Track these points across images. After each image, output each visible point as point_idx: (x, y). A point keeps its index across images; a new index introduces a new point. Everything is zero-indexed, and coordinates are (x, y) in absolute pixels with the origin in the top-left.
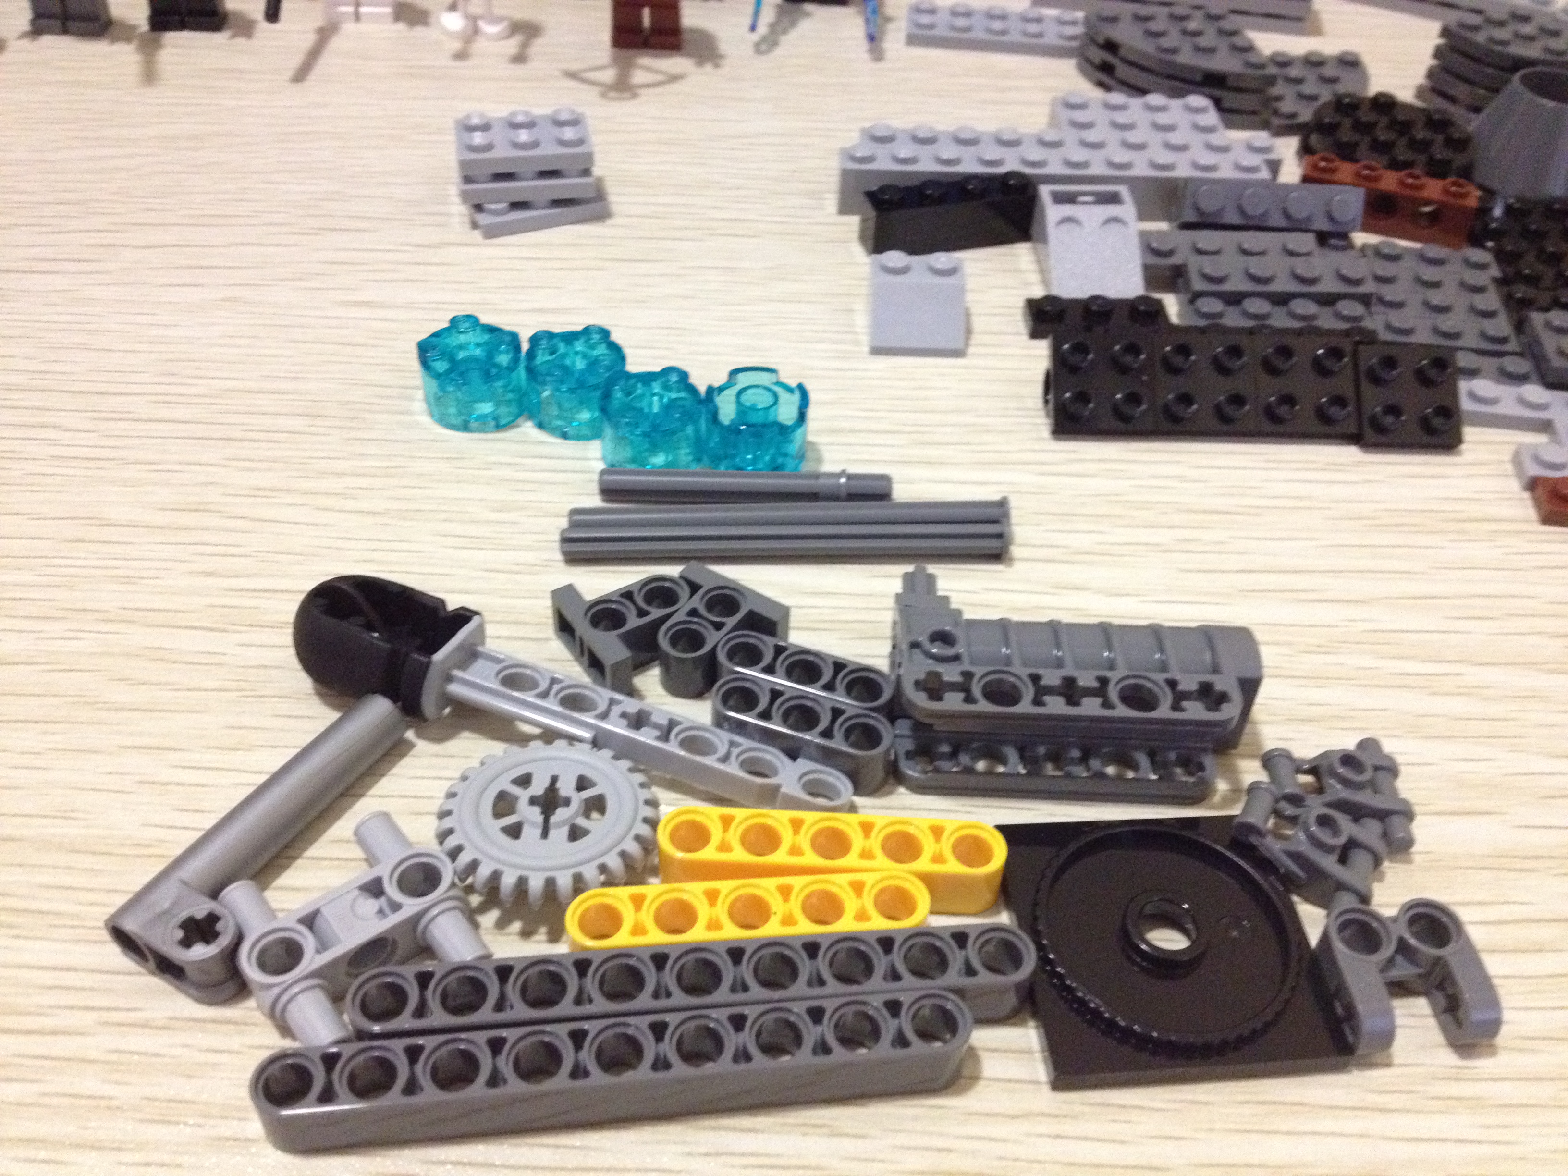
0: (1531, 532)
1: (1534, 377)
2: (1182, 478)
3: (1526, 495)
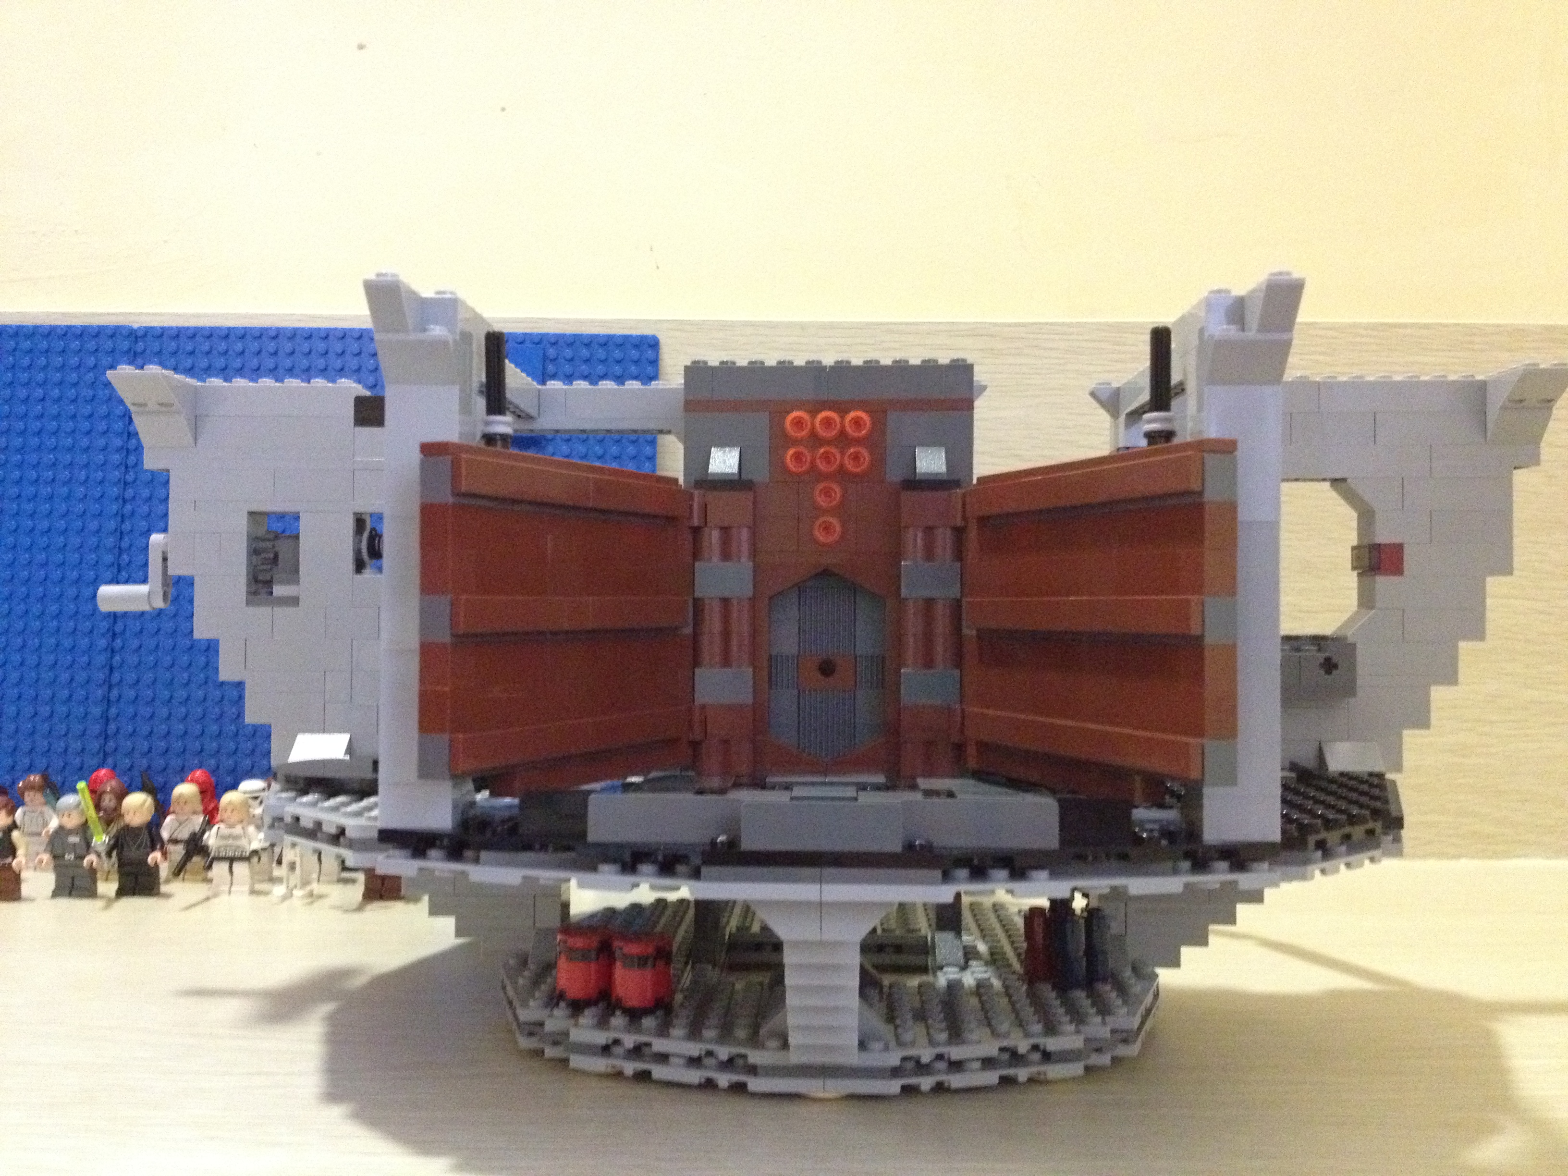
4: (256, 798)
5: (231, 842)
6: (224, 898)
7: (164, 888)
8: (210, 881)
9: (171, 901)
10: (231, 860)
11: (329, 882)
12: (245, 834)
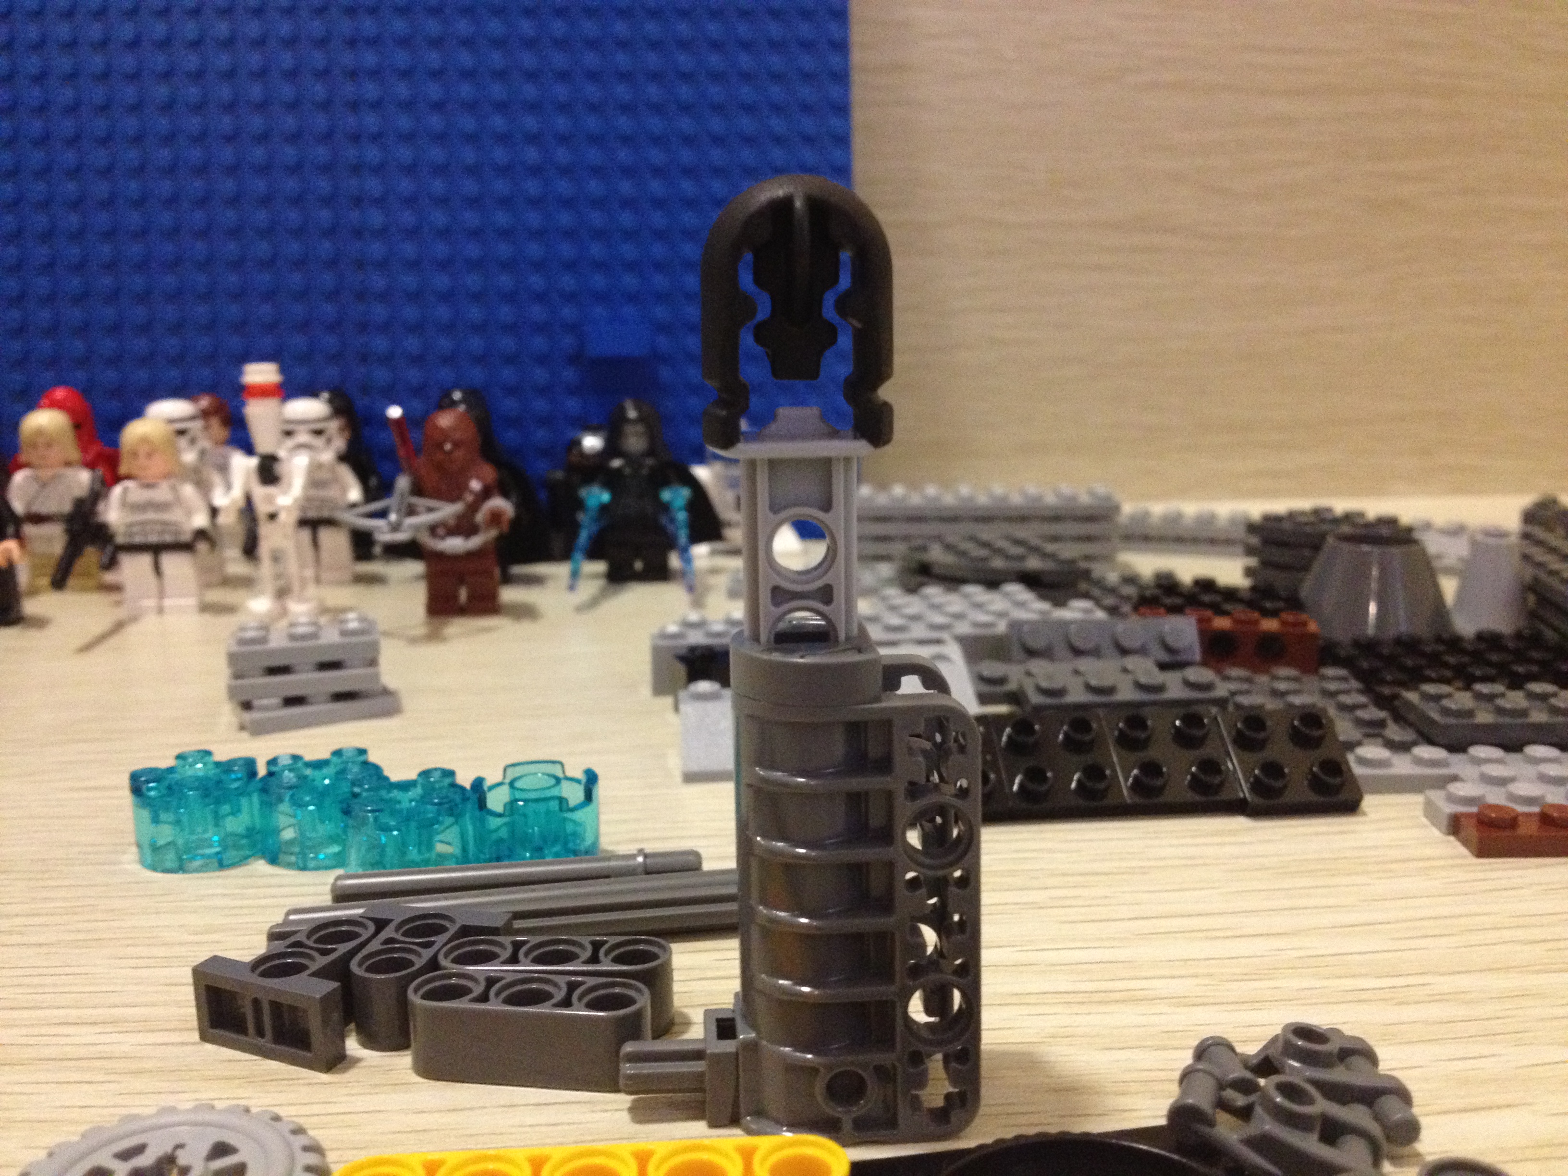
0: (1469, 865)
1: (1421, 740)
2: (1051, 851)
3: (1452, 838)
4: (181, 433)
5: (151, 515)
6: (149, 624)
7: (30, 607)
8: (115, 588)
9: (49, 632)
10: (156, 550)
11: (340, 583)
12: (178, 500)
